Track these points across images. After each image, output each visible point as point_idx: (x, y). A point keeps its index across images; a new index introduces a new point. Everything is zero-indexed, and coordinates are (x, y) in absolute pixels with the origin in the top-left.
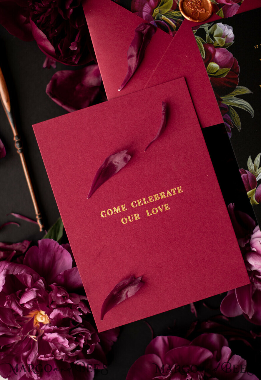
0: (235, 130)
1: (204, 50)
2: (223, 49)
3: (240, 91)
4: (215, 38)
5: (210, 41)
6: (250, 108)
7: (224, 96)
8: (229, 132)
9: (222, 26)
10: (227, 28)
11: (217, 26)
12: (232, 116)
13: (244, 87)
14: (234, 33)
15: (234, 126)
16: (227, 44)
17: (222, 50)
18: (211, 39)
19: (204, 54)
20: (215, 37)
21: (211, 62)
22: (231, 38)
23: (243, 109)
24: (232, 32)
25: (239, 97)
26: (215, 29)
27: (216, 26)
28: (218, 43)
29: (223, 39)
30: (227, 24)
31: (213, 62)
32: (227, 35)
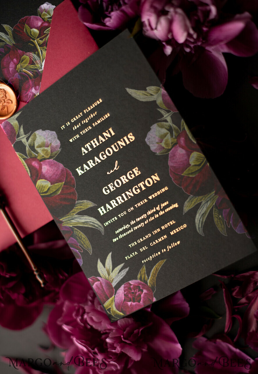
8: (79, 258)
12: (78, 238)
15: (84, 250)
18: (32, 152)
23: (90, 226)
27: (35, 135)
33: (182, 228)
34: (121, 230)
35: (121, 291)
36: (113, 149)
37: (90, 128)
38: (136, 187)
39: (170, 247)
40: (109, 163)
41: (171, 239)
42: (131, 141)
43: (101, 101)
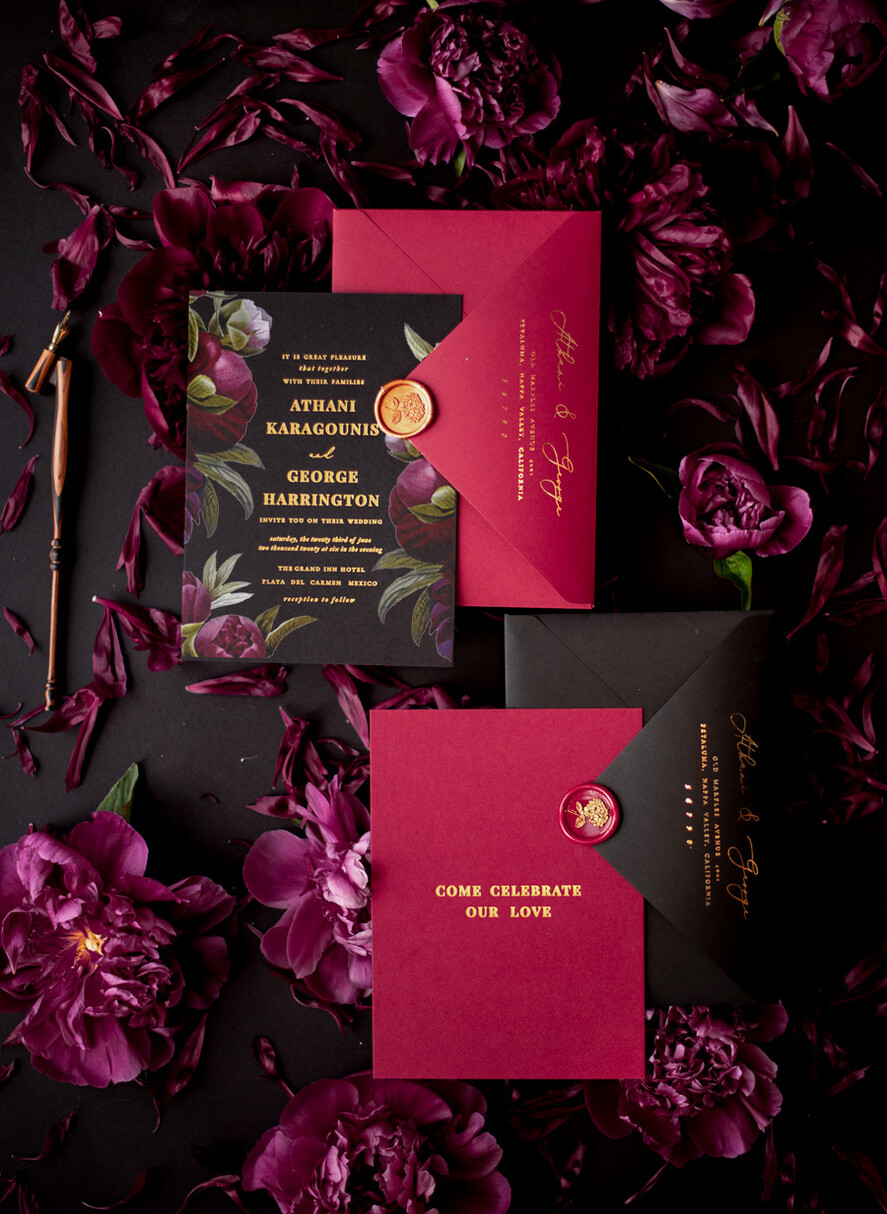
0: (201, 530)
1: (196, 345)
2: (238, 356)
3: (240, 456)
4: (230, 328)
6: (247, 498)
9: (253, 309)
10: (260, 316)
12: (205, 500)
14: (272, 331)
15: (202, 523)
16: (249, 349)
17: (235, 357)
18: (219, 327)
19: (195, 353)
20: (228, 326)
21: (203, 374)
22: (262, 341)
25: (235, 467)
26: (234, 310)
28: (232, 341)
29: (244, 335)
31: (208, 375)
32: (255, 331)
33: (369, 583)
34: (281, 539)
35: (219, 623)
36: (340, 429)
37: (325, 382)
38: (340, 496)
39: (337, 601)
40: (322, 443)
41: (345, 590)
42: (372, 434)
43: (364, 358)
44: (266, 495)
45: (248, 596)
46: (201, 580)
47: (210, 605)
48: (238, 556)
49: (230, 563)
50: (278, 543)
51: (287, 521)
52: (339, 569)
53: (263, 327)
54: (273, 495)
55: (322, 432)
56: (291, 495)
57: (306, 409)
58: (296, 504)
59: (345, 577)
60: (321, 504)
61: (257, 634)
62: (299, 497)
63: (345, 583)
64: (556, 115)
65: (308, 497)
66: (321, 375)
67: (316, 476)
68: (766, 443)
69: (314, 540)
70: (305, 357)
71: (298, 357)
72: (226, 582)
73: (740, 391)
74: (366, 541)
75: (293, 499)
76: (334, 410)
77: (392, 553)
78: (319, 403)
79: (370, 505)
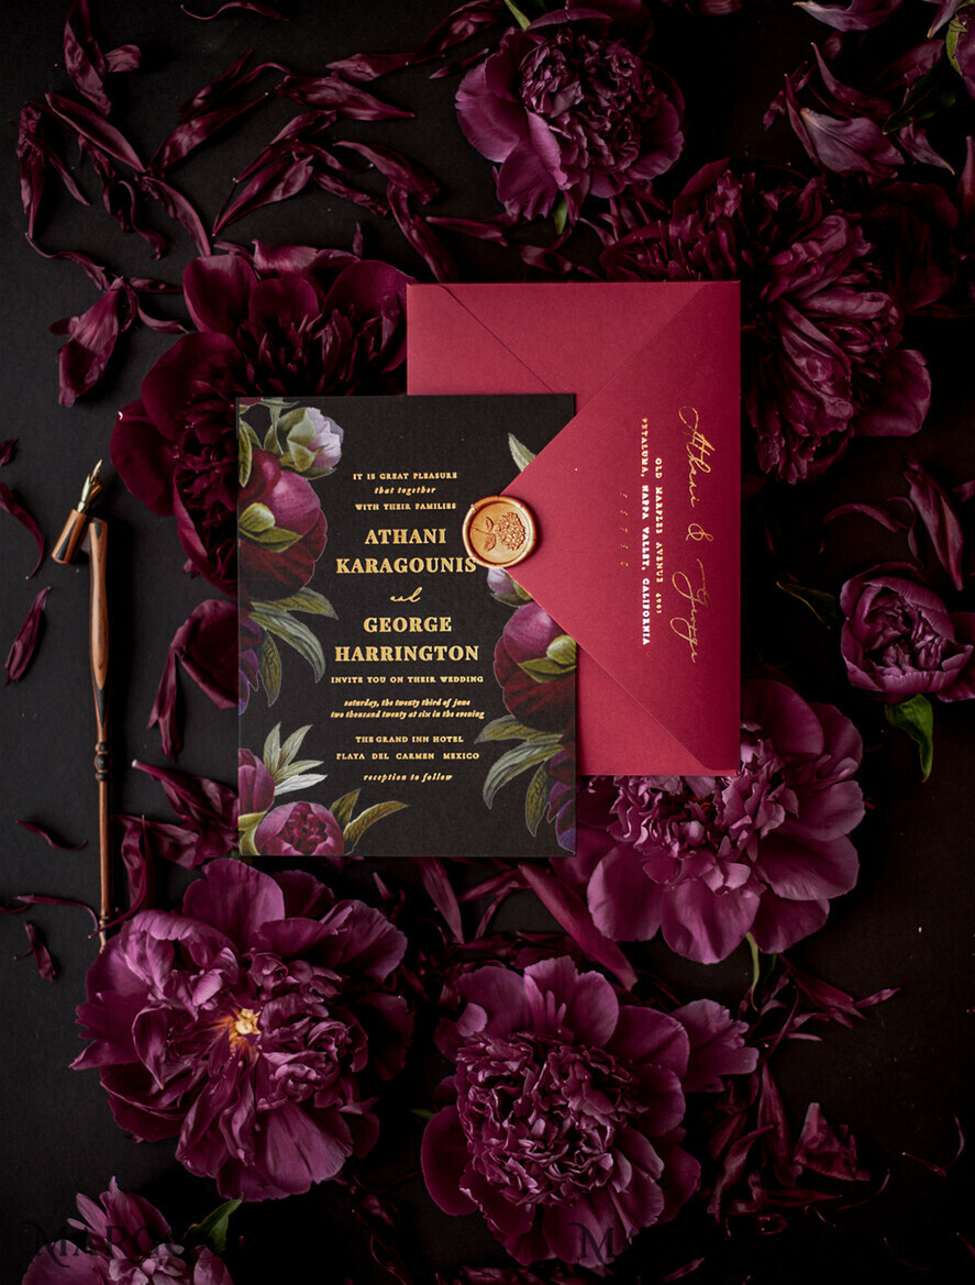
1: (250, 466)
2: (302, 478)
3: (306, 603)
4: (291, 445)
5: (273, 447)
7: (262, 600)
9: (320, 420)
10: (328, 428)
11: (306, 414)
13: (321, 597)
14: (343, 447)
16: (316, 470)
17: (298, 480)
19: (248, 476)
20: (289, 442)
21: (258, 502)
24: (339, 445)
25: (301, 617)
26: (296, 421)
28: (294, 459)
29: (309, 452)
30: (333, 418)
31: (264, 503)
32: (323, 447)
44: (338, 649)
45: (320, 778)
46: (261, 757)
47: (273, 790)
48: (307, 728)
49: (298, 738)
50: (355, 709)
51: (365, 680)
52: (431, 739)
53: (332, 442)
54: (346, 649)
55: (405, 569)
56: (368, 649)
57: (385, 541)
58: (376, 659)
59: (438, 749)
60: (406, 659)
61: (333, 826)
62: (380, 651)
63: (439, 756)
64: (678, 156)
65: (390, 650)
66: (402, 499)
67: (401, 624)
68: (946, 556)
69: (400, 703)
70: (382, 477)
71: (373, 476)
72: (294, 761)
73: (913, 493)
74: (464, 703)
75: (372, 654)
76: (419, 541)
77: (499, 720)
78: (400, 533)
79: (468, 659)
